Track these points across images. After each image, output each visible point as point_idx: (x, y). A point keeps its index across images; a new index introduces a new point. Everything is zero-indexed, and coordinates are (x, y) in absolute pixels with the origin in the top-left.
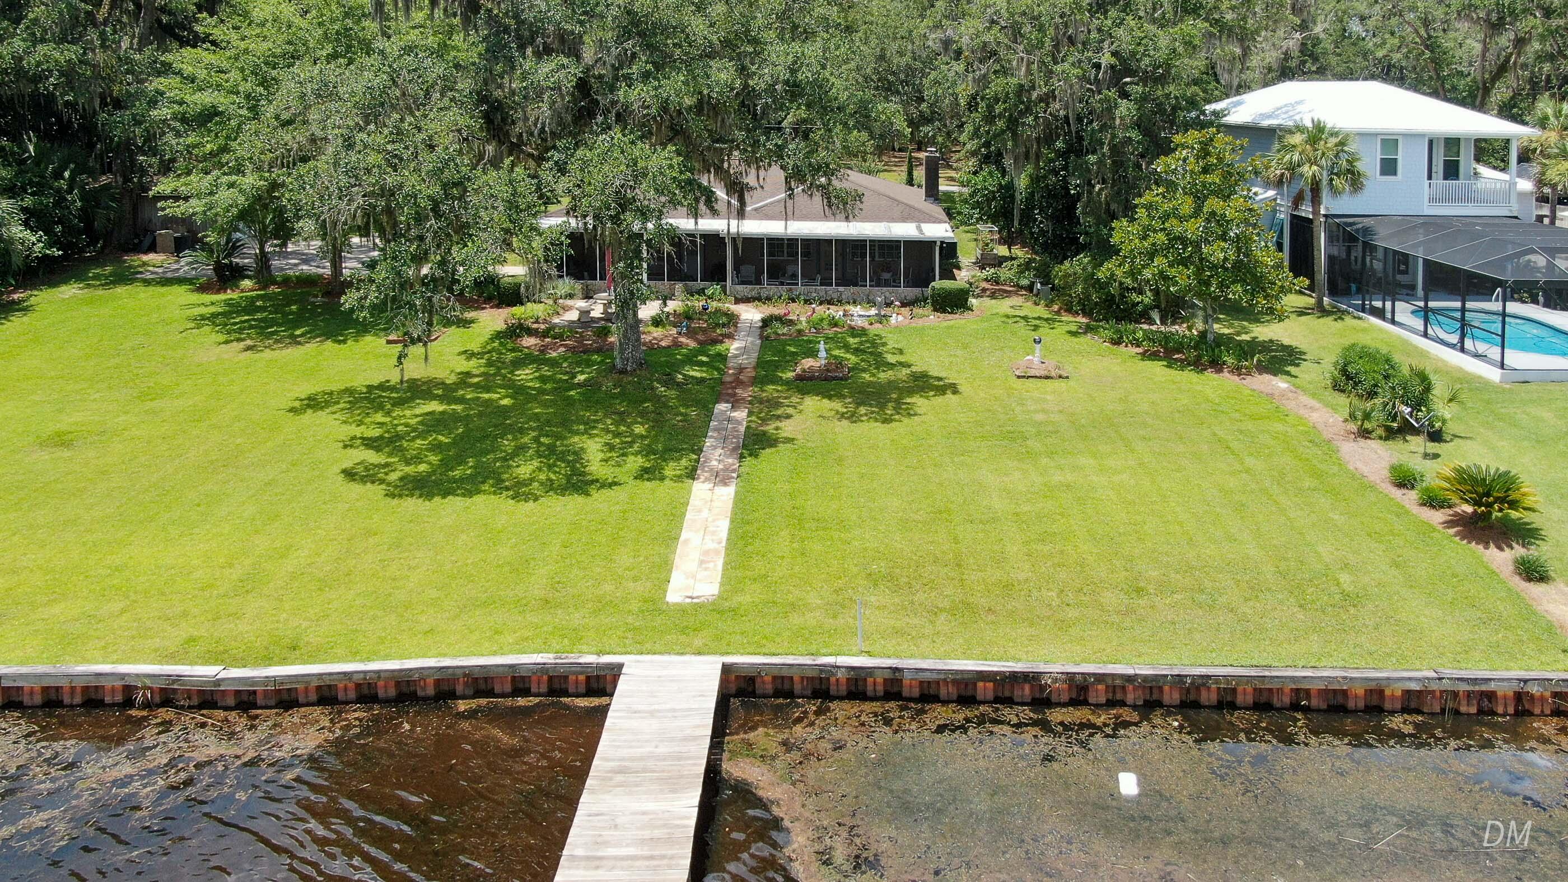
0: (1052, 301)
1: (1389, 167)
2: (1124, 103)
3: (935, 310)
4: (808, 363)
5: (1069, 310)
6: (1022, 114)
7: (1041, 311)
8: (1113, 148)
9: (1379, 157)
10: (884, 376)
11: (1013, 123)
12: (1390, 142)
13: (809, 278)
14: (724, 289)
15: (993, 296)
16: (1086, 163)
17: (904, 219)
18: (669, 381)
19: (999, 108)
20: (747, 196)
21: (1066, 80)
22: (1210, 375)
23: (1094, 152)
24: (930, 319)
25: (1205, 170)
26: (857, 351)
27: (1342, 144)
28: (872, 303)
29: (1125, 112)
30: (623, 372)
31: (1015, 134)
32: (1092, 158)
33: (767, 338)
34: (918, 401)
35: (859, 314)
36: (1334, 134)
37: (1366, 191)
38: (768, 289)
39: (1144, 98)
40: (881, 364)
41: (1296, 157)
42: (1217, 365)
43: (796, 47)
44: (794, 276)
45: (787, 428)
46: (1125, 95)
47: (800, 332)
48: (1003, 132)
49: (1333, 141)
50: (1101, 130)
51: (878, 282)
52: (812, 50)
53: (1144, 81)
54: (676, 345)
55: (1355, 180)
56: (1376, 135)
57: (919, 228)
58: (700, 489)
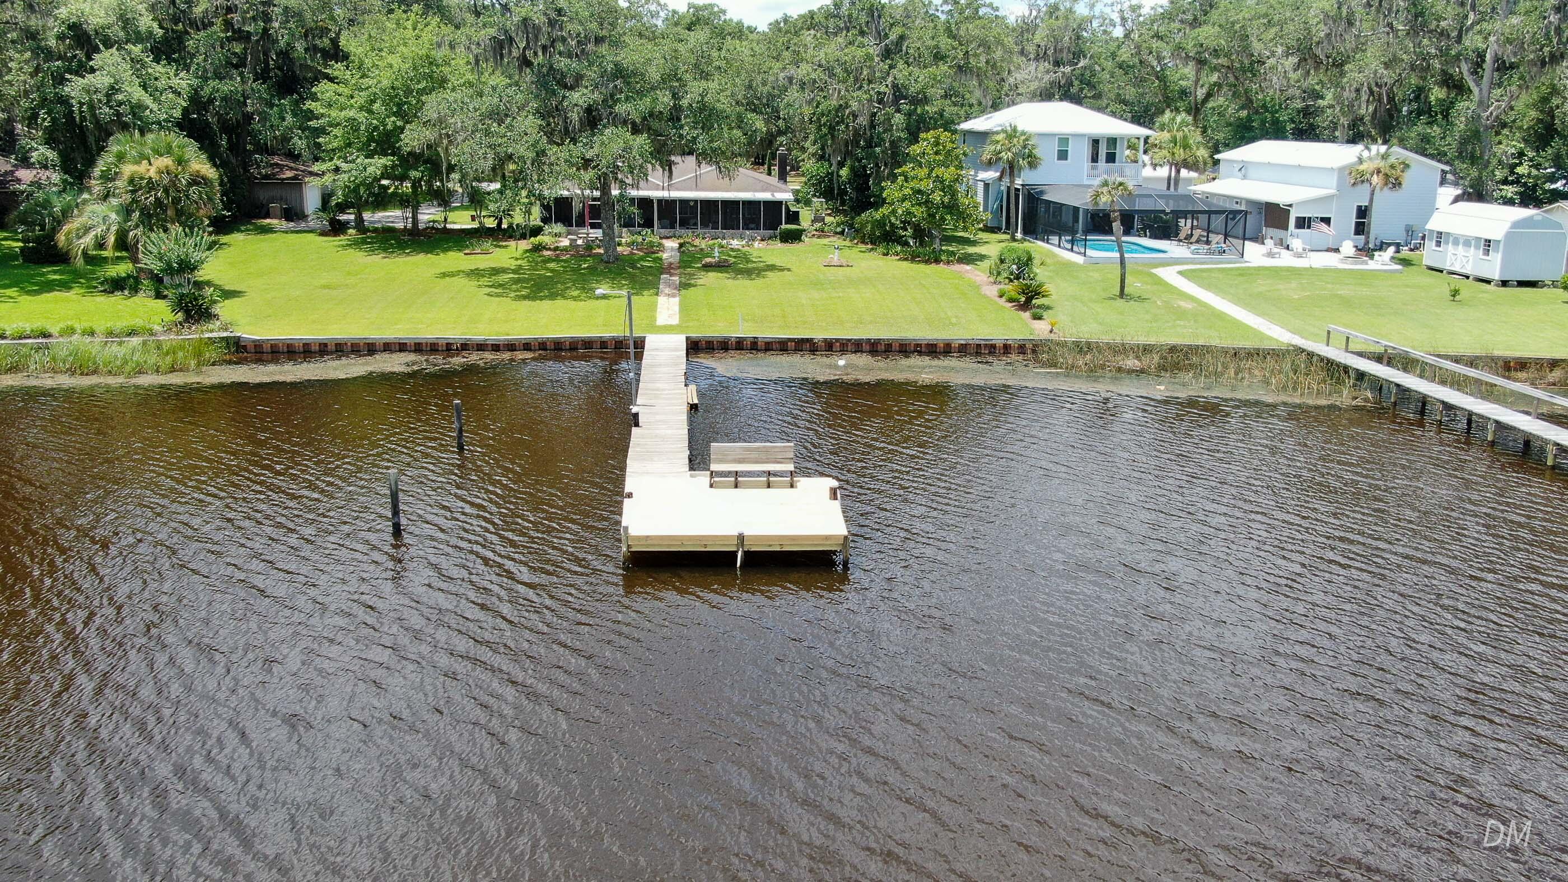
0: (854, 238)
1: (1063, 155)
2: (898, 115)
3: (782, 242)
4: (708, 260)
5: (863, 242)
6: (838, 123)
7: (847, 243)
8: (892, 143)
9: (1057, 149)
10: (750, 266)
11: (832, 129)
12: (1064, 140)
13: (705, 225)
14: (653, 231)
15: (819, 237)
16: (874, 152)
17: (763, 190)
18: (634, 267)
19: (824, 120)
20: (673, 168)
21: (859, 101)
22: (933, 266)
23: (880, 146)
24: (778, 245)
25: (937, 153)
26: (735, 257)
27: (1027, 140)
28: (742, 238)
29: (897, 120)
30: (608, 262)
31: (833, 137)
32: (878, 150)
33: (683, 252)
34: (769, 274)
35: (735, 243)
36: (1023, 133)
37: (1040, 168)
38: (679, 231)
39: (909, 114)
40: (748, 261)
41: (999, 147)
42: (937, 261)
43: (704, 84)
44: (696, 224)
45: (700, 282)
46: (898, 111)
47: (702, 250)
48: (826, 135)
49: (1023, 138)
50: (884, 132)
51: (746, 227)
52: (713, 85)
53: (912, 103)
54: (632, 254)
55: (1033, 162)
56: (1055, 135)
57: (773, 195)
58: (661, 300)
